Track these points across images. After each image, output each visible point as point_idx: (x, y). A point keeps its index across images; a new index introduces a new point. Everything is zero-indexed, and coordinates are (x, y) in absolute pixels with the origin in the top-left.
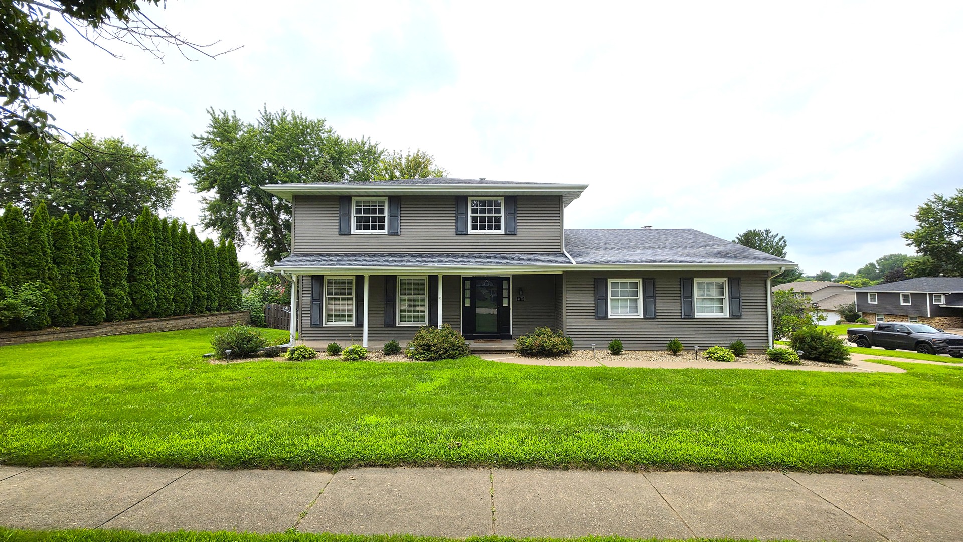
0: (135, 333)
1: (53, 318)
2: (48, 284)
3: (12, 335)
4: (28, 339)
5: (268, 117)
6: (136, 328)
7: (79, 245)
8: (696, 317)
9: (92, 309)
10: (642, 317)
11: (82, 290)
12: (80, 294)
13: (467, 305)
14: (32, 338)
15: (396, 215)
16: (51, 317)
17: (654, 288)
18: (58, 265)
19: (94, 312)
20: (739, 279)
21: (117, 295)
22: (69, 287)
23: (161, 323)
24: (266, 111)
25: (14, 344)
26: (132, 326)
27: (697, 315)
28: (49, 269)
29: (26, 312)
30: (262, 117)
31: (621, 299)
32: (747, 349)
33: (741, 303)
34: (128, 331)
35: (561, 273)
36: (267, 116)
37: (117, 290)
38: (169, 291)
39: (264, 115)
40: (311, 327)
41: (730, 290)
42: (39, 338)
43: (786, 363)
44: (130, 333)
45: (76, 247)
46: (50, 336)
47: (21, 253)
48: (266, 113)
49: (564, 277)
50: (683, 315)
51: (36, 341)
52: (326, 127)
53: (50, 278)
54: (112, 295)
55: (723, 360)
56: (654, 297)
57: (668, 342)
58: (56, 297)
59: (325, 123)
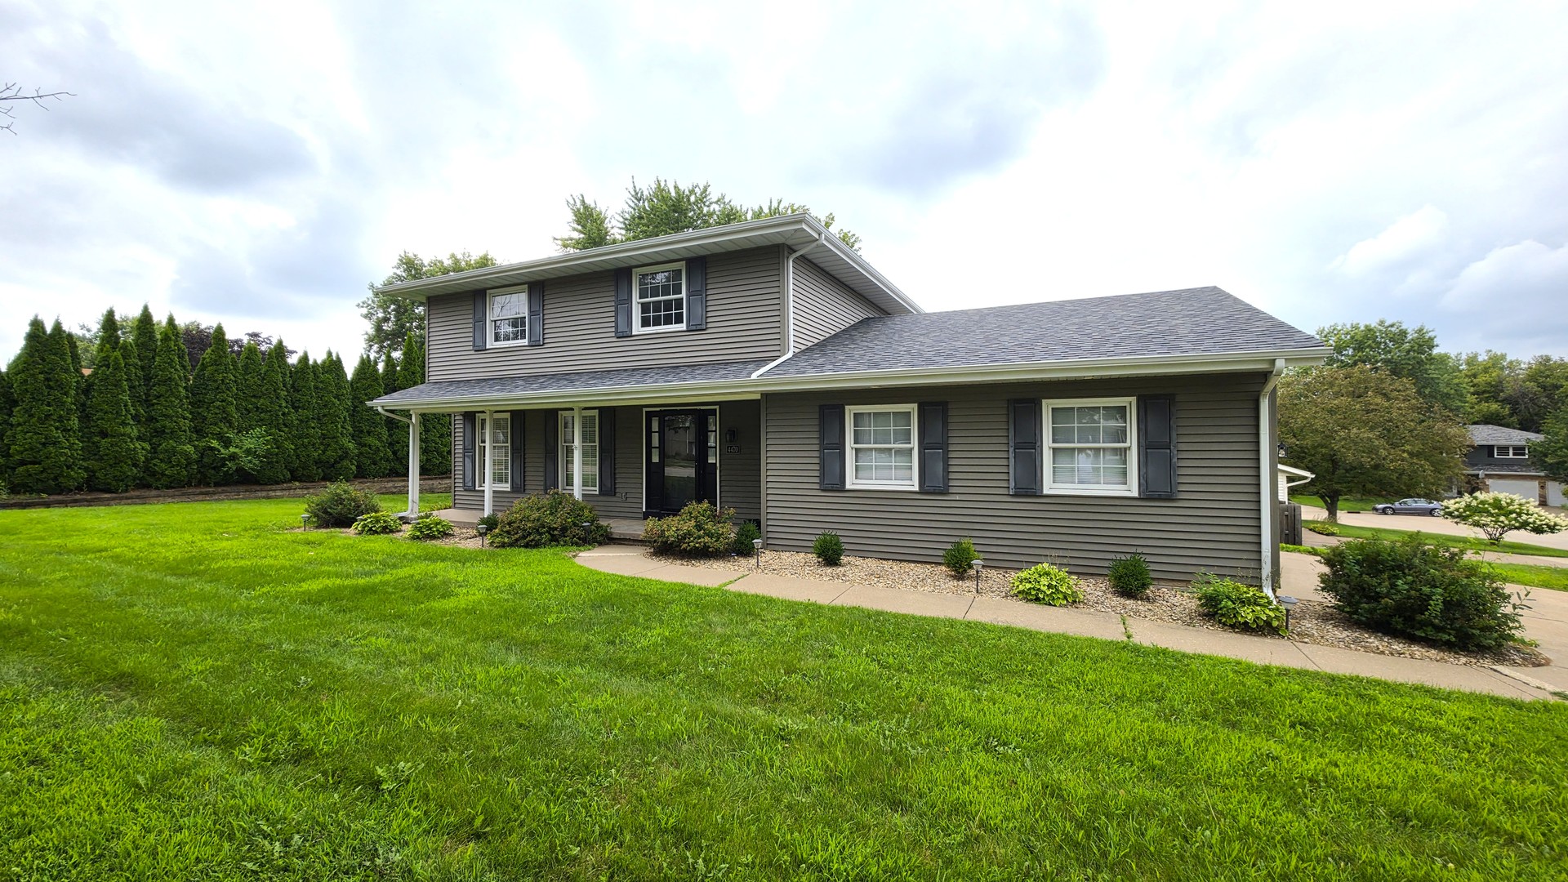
0: (393, 493)
1: (292, 472)
2: (283, 431)
3: (241, 488)
4: (259, 494)
5: (639, 195)
6: (396, 487)
7: (321, 385)
8: (1046, 491)
9: (336, 462)
10: (916, 488)
11: (324, 439)
12: (322, 444)
13: (655, 459)
14: (264, 494)
15: (537, 313)
16: (289, 470)
17: (945, 423)
18: (296, 408)
19: (339, 466)
20: (1170, 399)
21: (369, 445)
22: (308, 436)
23: (431, 482)
24: (635, 187)
25: (243, 499)
26: (390, 484)
27: (1049, 487)
28: (284, 414)
29: (248, 463)
30: (630, 196)
31: (876, 449)
32: (1152, 579)
33: (1175, 460)
34: (384, 490)
35: (758, 397)
36: (637, 194)
37: (370, 440)
38: (442, 441)
39: (633, 193)
40: (465, 490)
41: (1143, 427)
42: (272, 494)
43: (1233, 627)
44: (387, 493)
45: (316, 388)
46: (284, 492)
47: (254, 396)
48: (635, 191)
49: (763, 405)
50: (1012, 484)
51: (268, 498)
52: (714, 195)
53: (286, 426)
54: (365, 445)
55: (1037, 599)
56: (944, 446)
57: (949, 547)
58: (293, 447)
59: (709, 190)
